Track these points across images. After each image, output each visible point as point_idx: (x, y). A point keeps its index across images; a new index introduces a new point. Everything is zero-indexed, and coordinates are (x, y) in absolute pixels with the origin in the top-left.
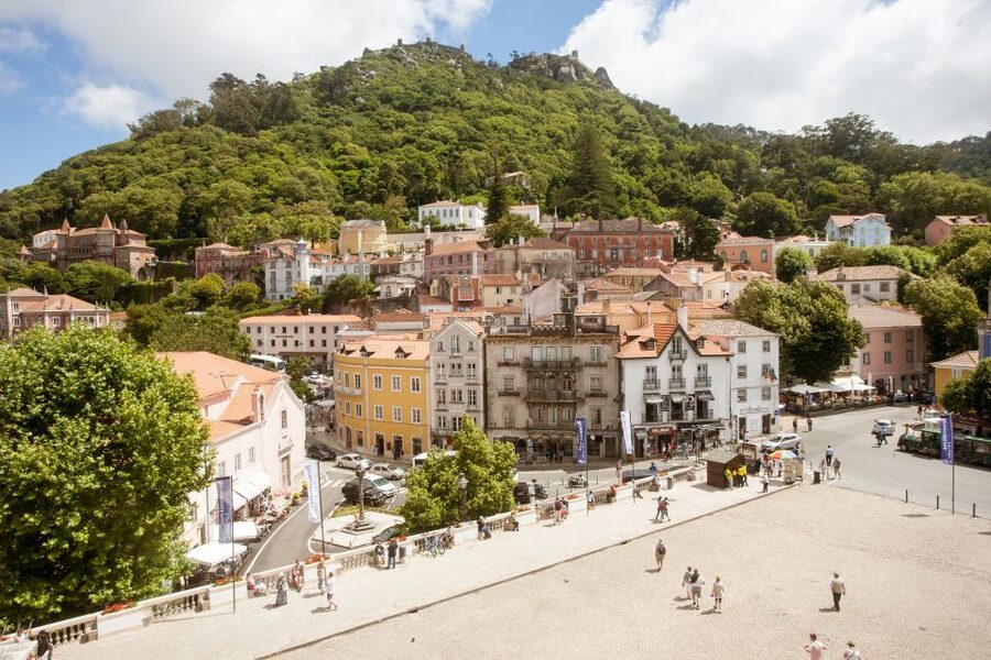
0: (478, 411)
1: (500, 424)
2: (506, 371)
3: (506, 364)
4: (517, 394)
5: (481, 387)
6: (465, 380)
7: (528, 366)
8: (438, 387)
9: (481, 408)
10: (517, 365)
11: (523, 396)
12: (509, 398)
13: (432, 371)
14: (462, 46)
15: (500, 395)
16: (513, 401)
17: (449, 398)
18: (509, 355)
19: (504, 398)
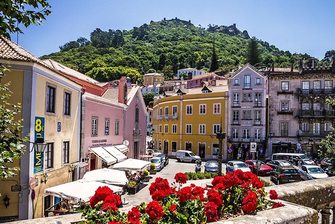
0: (262, 125)
1: (278, 134)
2: (282, 97)
3: (284, 93)
4: (291, 113)
5: (265, 109)
6: (253, 104)
7: (300, 94)
8: (235, 109)
9: (264, 123)
10: (291, 93)
11: (295, 114)
12: (285, 116)
13: (230, 100)
14: (190, 21)
15: (279, 113)
16: (288, 118)
17: (241, 117)
18: (285, 86)
19: (281, 116)
